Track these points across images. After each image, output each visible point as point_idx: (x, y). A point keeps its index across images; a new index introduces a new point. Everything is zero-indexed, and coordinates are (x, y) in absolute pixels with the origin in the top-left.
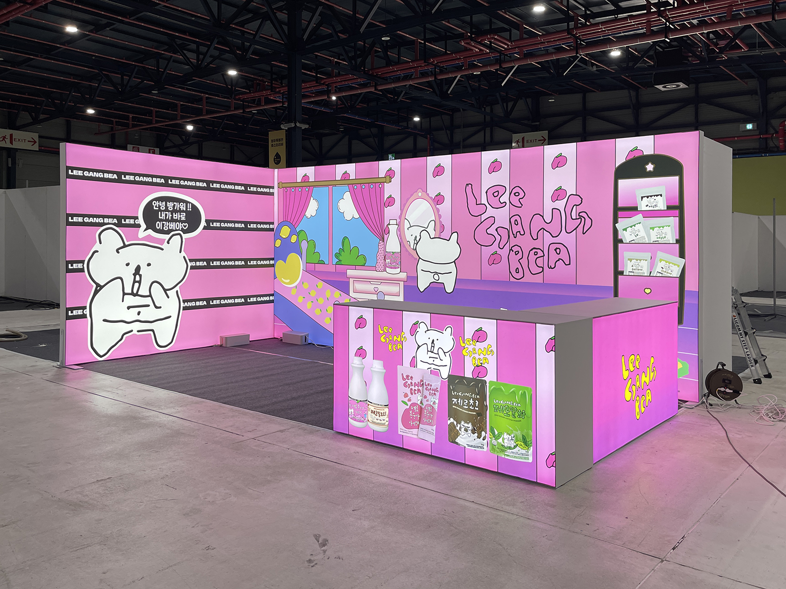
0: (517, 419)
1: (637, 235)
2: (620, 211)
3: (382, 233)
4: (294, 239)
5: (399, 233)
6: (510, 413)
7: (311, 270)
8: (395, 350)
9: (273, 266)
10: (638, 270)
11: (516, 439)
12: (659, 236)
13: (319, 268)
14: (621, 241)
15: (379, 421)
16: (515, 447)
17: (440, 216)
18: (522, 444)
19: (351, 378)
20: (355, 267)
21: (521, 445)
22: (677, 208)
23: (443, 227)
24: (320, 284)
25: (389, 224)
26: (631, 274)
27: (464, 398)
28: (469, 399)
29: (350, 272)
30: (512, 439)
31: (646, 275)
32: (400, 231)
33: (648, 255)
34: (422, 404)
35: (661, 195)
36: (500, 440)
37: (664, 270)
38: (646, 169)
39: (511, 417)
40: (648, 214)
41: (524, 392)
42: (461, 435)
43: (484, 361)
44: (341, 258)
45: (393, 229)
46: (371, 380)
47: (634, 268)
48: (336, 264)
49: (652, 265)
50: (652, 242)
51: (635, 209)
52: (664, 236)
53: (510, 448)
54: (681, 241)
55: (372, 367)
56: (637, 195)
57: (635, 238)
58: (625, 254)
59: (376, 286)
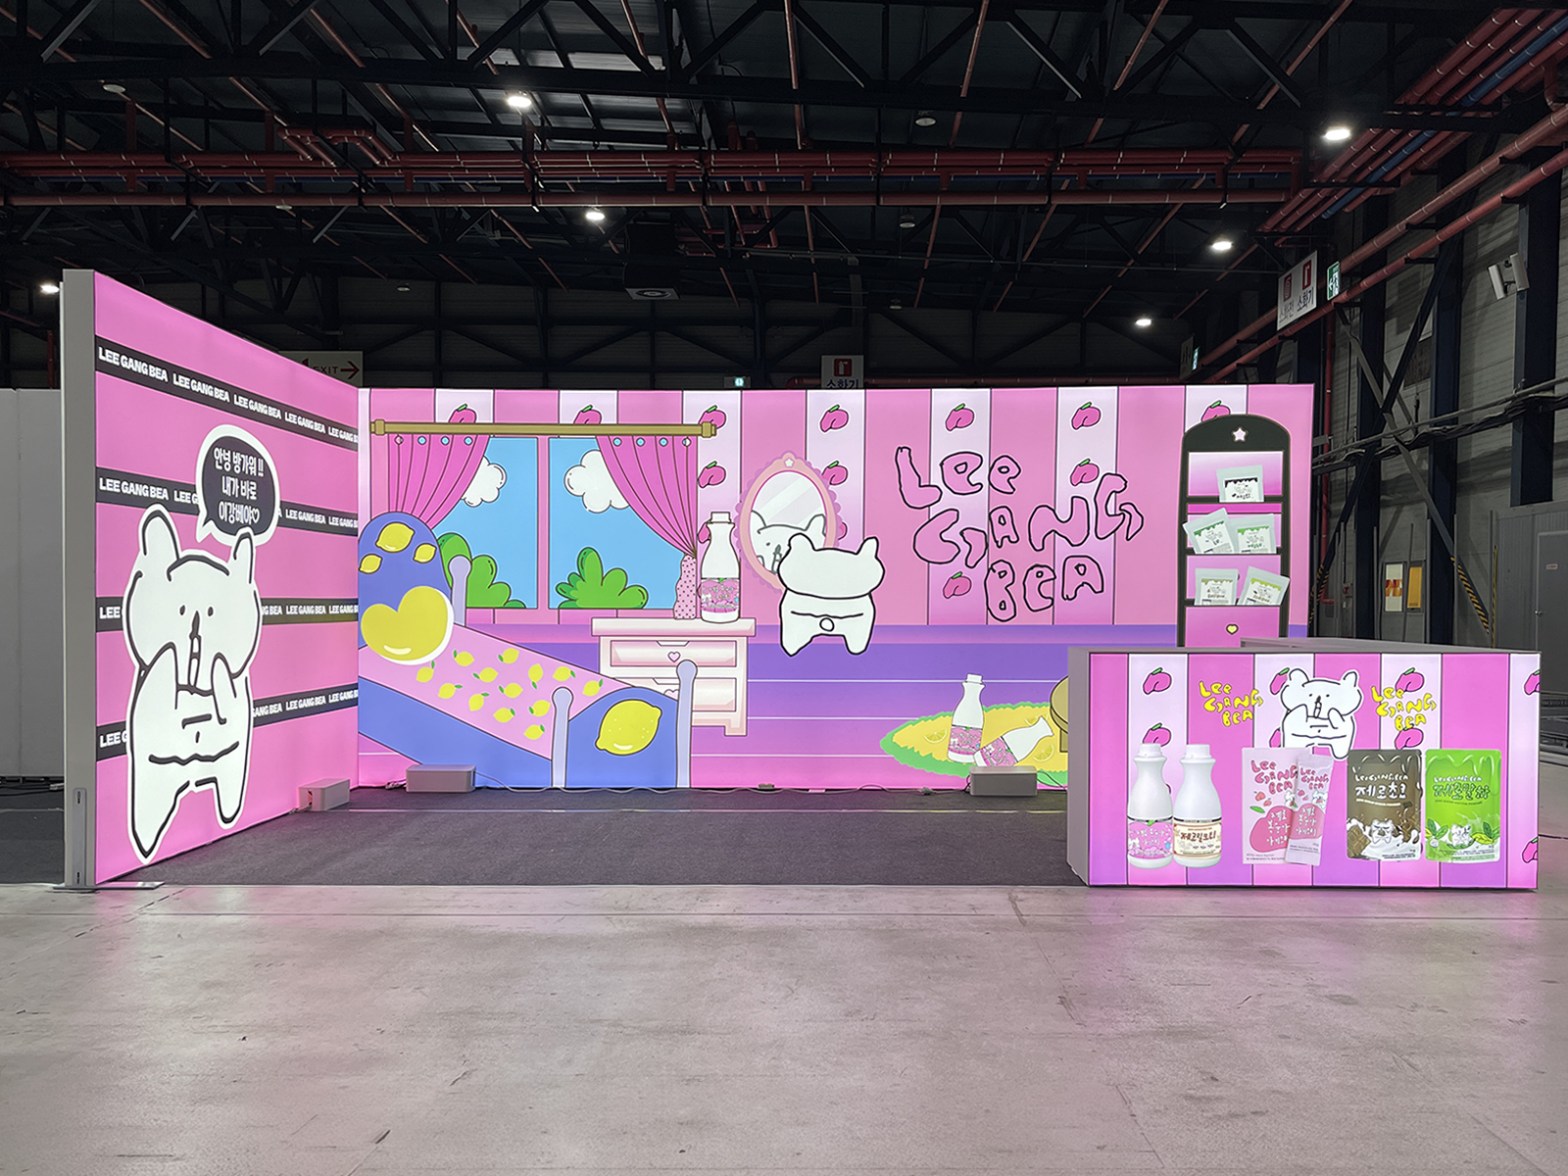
0: (1475, 800)
1: (1218, 541)
2: (1189, 503)
3: (692, 541)
4: (425, 553)
5: (735, 540)
6: (1464, 794)
7: (480, 622)
8: (1236, 722)
9: (356, 617)
10: (1218, 596)
11: (1473, 831)
12: (1251, 543)
13: (504, 617)
14: (1191, 552)
15: (1200, 850)
16: (1470, 843)
17: (837, 508)
18: (1483, 836)
19: (1134, 783)
20: (616, 612)
21: (1482, 838)
22: (1278, 500)
23: (843, 529)
24: (511, 654)
25: (710, 522)
26: (1205, 603)
27: (1376, 784)
28: (1387, 783)
29: (599, 625)
30: (1465, 833)
31: (1229, 604)
32: (737, 535)
33: (1234, 573)
34: (1296, 806)
35: (1256, 480)
36: (1445, 838)
37: (1258, 595)
38: (1234, 437)
39: (1464, 800)
40: (1236, 509)
41: (1489, 758)
42: (1372, 844)
43: (1418, 720)
44: (573, 594)
45: (720, 532)
46: (1181, 781)
47: (1212, 593)
48: (559, 608)
49: (1240, 589)
50: (1240, 552)
51: (1216, 500)
52: (1258, 542)
53: (1462, 847)
54: (1284, 551)
55: (1183, 758)
56: (1219, 478)
57: (1214, 546)
58: (1196, 571)
59: (674, 650)
